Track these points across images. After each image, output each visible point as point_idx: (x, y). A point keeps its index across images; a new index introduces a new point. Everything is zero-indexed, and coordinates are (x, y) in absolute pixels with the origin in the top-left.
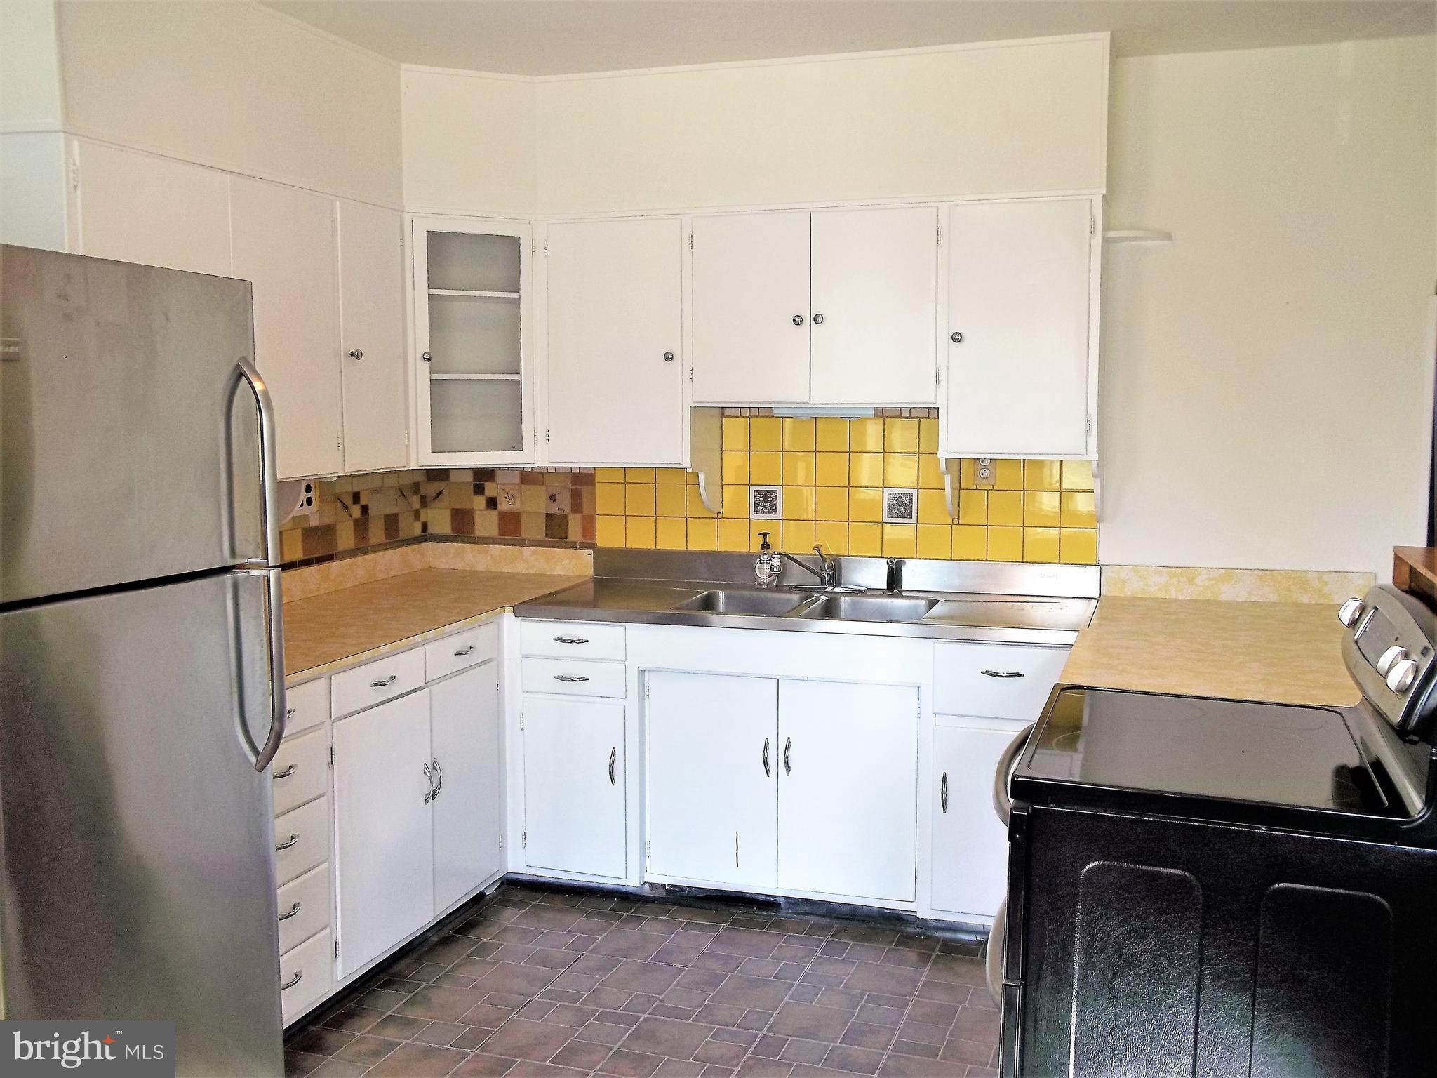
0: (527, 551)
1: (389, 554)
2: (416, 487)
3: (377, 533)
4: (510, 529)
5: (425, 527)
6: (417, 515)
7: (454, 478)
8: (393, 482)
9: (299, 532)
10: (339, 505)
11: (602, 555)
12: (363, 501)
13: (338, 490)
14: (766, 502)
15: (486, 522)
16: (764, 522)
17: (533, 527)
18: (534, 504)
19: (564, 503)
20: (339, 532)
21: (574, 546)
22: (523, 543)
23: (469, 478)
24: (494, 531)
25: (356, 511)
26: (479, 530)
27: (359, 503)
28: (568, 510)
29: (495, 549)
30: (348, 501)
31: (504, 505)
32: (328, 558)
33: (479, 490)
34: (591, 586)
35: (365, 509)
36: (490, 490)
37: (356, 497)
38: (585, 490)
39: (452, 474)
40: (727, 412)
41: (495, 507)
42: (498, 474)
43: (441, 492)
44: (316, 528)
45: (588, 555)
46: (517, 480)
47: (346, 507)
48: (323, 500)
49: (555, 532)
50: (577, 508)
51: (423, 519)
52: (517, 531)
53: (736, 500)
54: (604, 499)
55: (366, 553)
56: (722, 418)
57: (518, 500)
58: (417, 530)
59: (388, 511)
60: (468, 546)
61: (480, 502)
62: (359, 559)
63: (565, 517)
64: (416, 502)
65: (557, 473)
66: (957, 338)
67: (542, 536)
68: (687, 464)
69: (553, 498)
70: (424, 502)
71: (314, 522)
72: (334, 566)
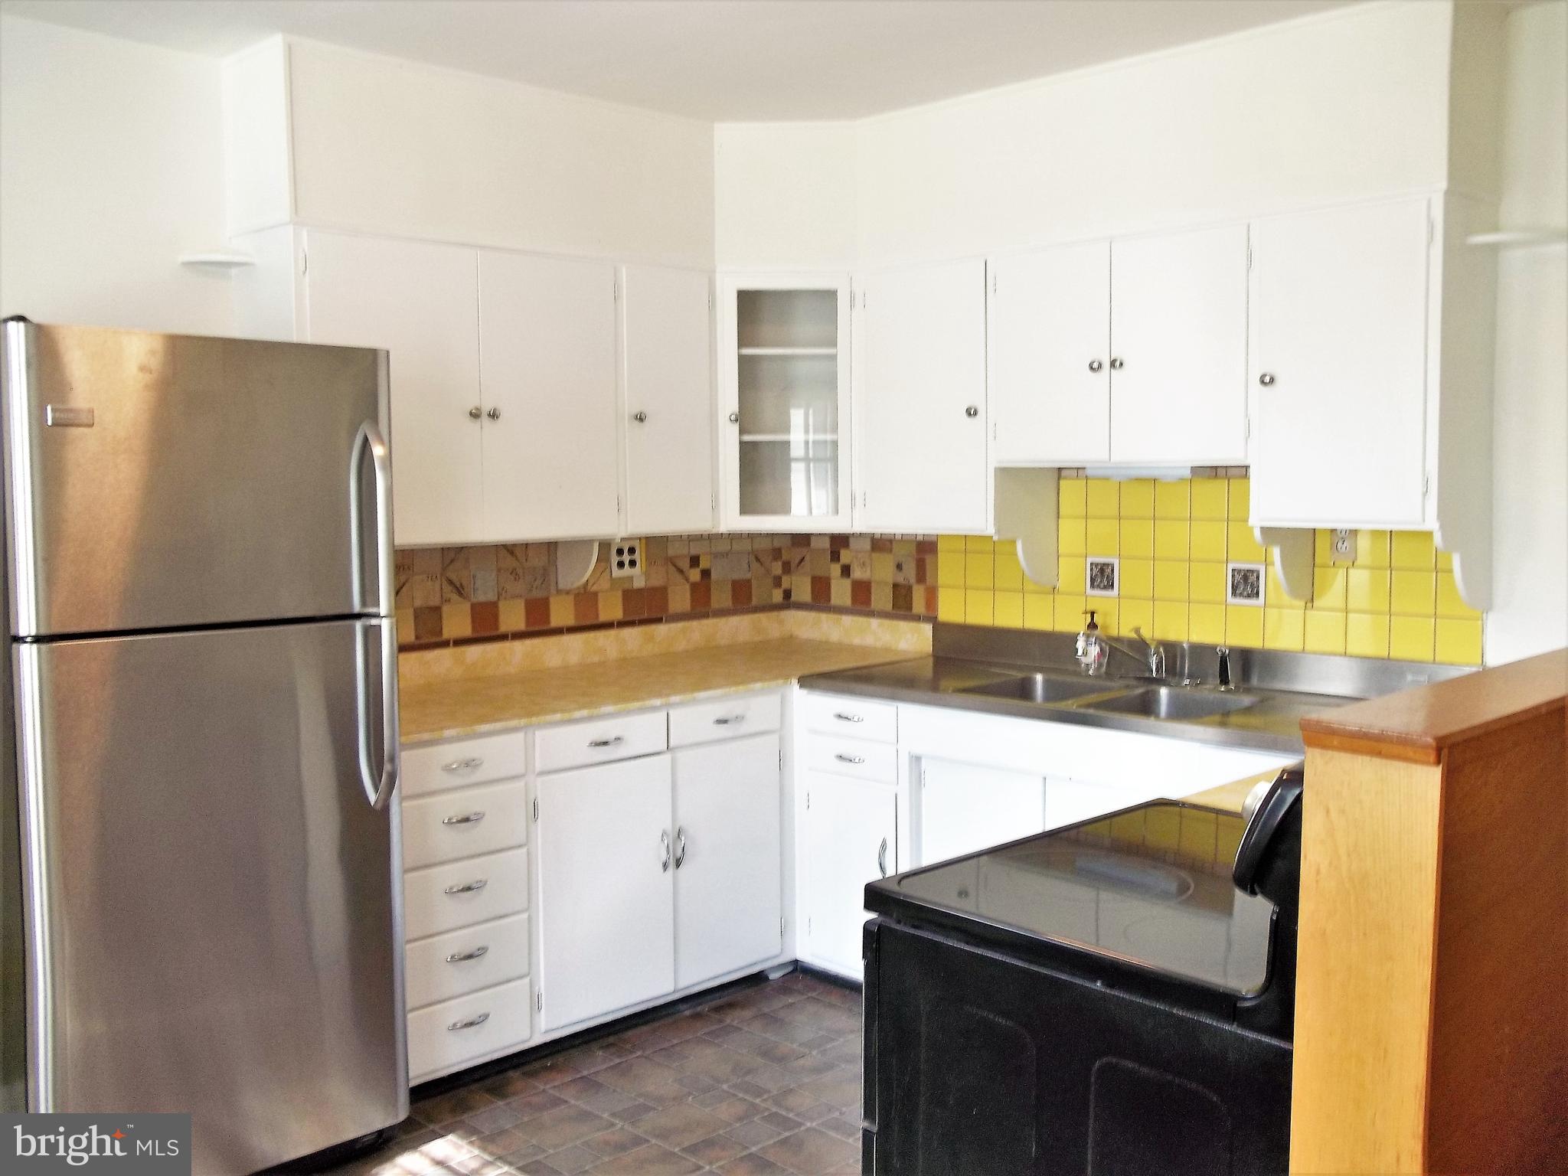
0: (874, 622)
1: (734, 621)
2: (777, 553)
3: (721, 597)
4: (862, 600)
5: (787, 594)
6: (777, 581)
7: (814, 543)
8: (746, 546)
9: (620, 594)
10: (672, 569)
11: (941, 630)
12: (704, 564)
13: (671, 552)
14: (1102, 576)
15: (841, 592)
16: (1100, 599)
17: (882, 598)
18: (882, 573)
19: (910, 572)
20: (670, 596)
21: (917, 618)
22: (871, 614)
23: (826, 544)
24: (847, 601)
25: (695, 575)
26: (835, 600)
27: (698, 565)
28: (913, 580)
29: (847, 620)
30: (685, 564)
31: (857, 573)
32: (659, 620)
33: (835, 556)
34: (930, 661)
35: (706, 574)
36: (845, 556)
37: (695, 561)
38: (929, 559)
39: (813, 539)
40: (1064, 473)
41: (848, 575)
42: (852, 540)
43: (803, 559)
44: (640, 591)
45: (927, 629)
46: (868, 546)
47: (681, 571)
48: (650, 561)
49: (902, 606)
50: (921, 578)
51: (785, 584)
52: (867, 601)
53: (1074, 573)
54: (946, 569)
55: (706, 616)
56: (1059, 479)
57: (869, 569)
58: (777, 596)
59: (736, 576)
60: (824, 616)
61: (835, 570)
62: (695, 624)
63: (910, 589)
64: (777, 568)
65: (904, 540)
66: (1267, 381)
67: (889, 607)
68: (991, 530)
69: (899, 567)
70: (787, 568)
71: (639, 583)
72: (662, 630)
